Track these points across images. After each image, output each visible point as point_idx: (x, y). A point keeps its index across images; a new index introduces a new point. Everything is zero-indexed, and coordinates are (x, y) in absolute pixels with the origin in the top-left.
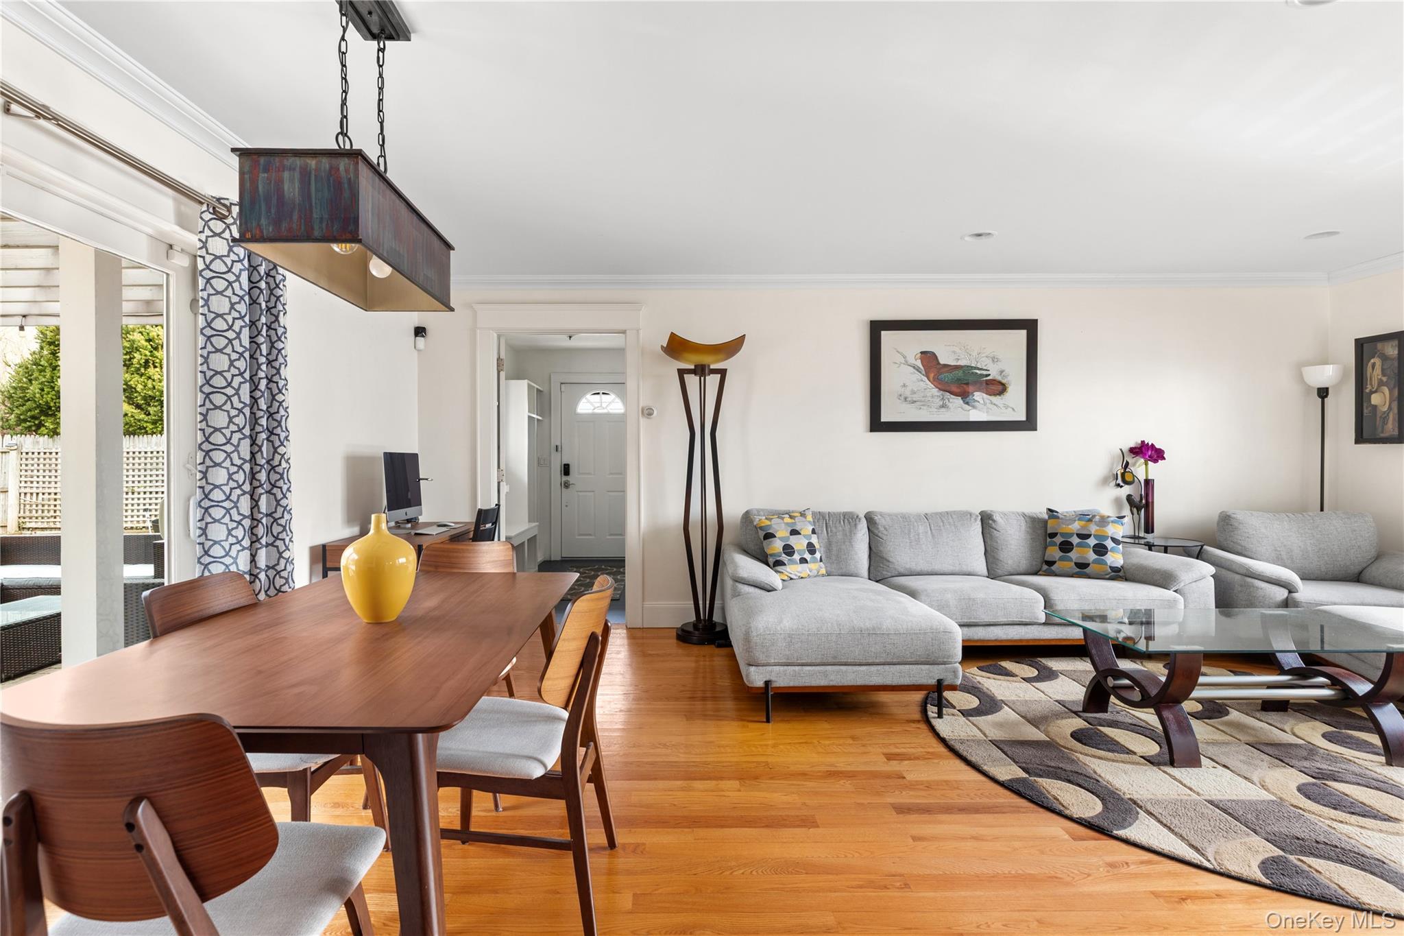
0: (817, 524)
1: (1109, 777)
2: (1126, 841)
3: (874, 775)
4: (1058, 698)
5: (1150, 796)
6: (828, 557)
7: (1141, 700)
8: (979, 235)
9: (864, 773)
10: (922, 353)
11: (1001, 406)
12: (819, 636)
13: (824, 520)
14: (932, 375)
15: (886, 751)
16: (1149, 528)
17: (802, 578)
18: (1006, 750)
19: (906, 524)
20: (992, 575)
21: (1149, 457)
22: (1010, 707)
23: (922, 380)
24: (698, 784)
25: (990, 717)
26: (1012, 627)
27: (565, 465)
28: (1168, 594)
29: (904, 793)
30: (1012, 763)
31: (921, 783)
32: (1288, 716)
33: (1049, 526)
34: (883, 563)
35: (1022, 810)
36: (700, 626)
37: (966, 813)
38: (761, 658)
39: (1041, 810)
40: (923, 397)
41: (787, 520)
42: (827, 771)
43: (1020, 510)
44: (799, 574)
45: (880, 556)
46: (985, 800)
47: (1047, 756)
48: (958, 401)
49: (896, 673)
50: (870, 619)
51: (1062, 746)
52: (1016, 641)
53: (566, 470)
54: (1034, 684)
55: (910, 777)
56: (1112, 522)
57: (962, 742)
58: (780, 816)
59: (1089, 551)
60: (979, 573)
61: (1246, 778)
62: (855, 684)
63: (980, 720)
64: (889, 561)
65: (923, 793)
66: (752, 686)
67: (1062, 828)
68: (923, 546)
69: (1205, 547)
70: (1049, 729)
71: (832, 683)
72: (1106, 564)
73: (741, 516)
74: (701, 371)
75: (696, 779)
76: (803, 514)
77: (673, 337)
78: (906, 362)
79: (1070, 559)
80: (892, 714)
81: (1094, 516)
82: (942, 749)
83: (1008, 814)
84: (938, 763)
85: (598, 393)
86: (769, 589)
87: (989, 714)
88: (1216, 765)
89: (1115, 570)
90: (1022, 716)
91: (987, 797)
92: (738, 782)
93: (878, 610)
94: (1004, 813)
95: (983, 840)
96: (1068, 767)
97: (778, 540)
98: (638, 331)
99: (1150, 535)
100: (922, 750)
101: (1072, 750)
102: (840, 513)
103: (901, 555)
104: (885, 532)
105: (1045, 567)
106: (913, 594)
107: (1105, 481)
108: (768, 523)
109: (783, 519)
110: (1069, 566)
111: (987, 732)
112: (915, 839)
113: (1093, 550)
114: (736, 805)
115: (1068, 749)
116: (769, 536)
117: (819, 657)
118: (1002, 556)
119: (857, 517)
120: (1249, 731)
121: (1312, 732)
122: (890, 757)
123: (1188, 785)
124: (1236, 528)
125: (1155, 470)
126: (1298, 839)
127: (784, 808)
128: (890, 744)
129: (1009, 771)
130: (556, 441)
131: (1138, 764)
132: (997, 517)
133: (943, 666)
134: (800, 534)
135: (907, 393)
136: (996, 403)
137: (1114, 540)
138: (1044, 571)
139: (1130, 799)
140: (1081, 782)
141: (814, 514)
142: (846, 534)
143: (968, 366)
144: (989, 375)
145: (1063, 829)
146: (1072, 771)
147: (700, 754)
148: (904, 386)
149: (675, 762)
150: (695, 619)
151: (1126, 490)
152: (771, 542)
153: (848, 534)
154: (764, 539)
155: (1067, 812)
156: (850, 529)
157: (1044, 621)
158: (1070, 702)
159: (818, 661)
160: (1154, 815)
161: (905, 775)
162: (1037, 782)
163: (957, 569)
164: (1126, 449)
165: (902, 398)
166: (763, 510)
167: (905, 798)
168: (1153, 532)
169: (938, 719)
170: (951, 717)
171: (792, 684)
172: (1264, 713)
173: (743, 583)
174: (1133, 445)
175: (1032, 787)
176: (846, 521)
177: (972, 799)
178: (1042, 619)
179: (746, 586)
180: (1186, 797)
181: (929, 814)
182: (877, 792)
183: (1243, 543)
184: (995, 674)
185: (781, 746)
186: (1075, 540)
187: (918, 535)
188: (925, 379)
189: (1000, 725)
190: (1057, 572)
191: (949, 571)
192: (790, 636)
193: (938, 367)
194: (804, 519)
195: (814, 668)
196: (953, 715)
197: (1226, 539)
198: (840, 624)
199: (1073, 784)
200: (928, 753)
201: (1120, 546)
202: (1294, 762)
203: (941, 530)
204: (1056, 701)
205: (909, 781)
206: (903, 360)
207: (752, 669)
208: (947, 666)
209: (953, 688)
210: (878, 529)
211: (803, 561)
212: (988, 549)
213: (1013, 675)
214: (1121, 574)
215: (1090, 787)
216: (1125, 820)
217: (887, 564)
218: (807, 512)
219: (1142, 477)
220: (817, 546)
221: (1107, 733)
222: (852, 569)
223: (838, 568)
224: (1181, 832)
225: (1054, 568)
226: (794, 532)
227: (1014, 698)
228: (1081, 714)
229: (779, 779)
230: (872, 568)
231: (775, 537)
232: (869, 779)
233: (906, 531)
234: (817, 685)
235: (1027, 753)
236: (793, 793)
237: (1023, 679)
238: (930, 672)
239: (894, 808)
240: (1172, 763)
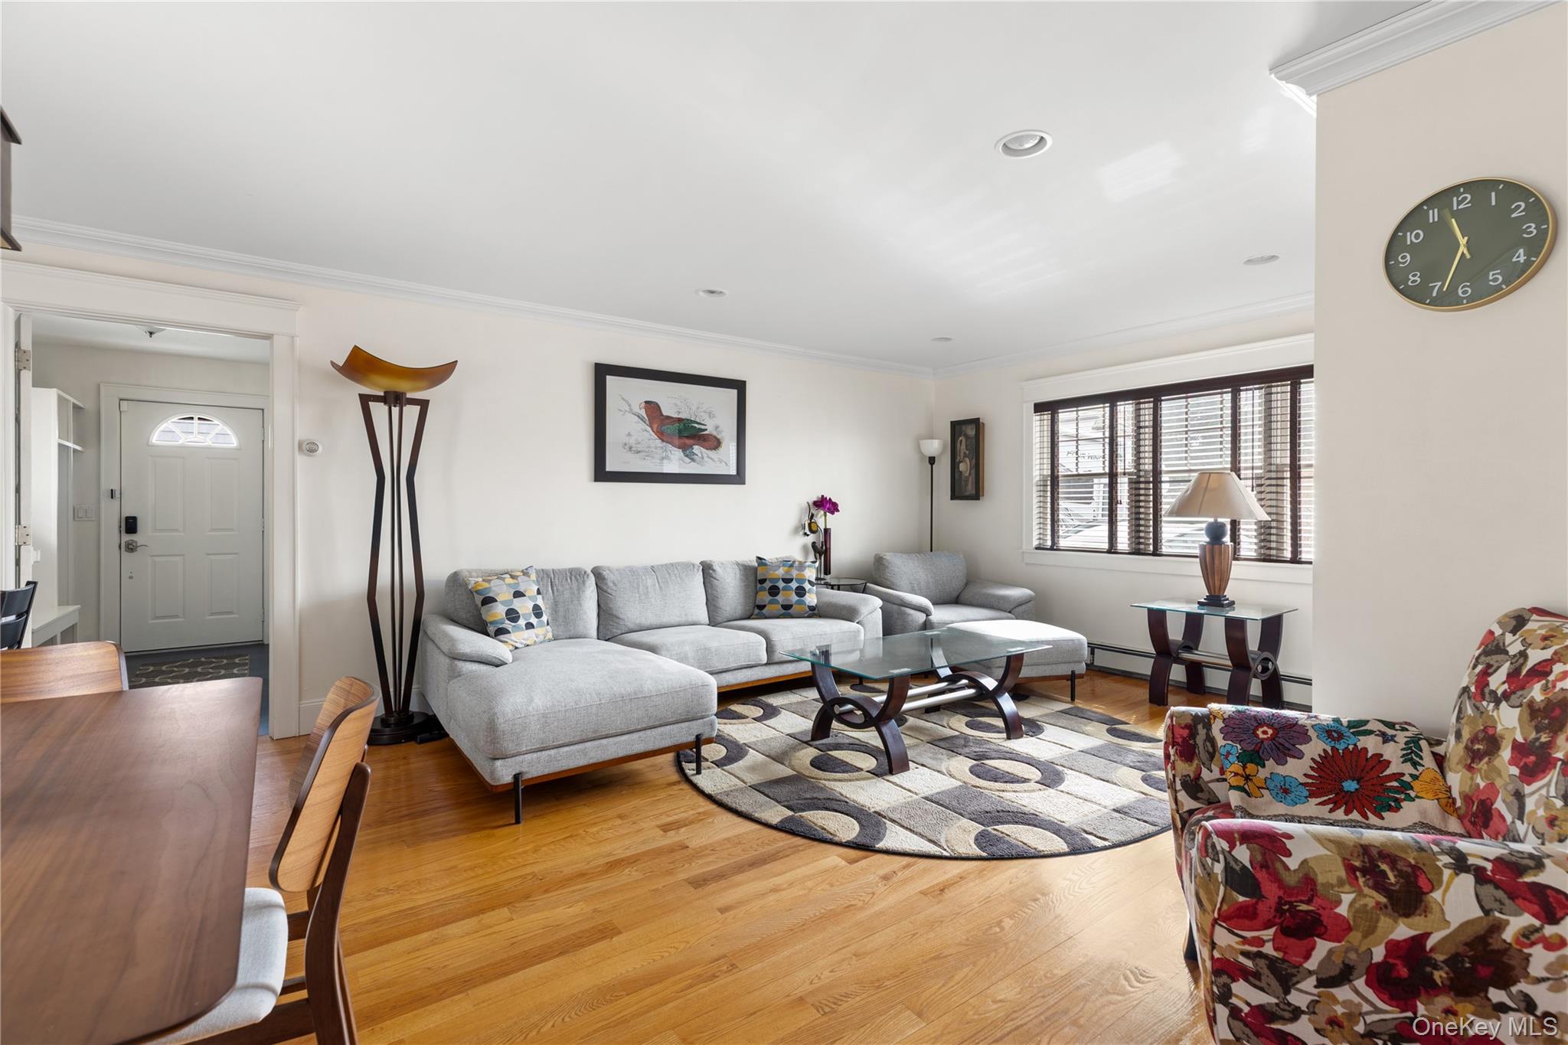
0: (541, 583)
1: (853, 797)
2: (887, 852)
3: (658, 852)
4: (788, 732)
5: (888, 806)
6: (555, 620)
7: (865, 721)
8: (712, 292)
9: (645, 853)
10: (646, 402)
11: (716, 460)
12: (577, 710)
13: (549, 579)
14: (655, 426)
15: (659, 823)
16: (827, 571)
17: (528, 645)
18: (766, 792)
19: (635, 577)
20: (713, 622)
21: (828, 509)
22: (754, 749)
23: (646, 431)
24: (452, 929)
25: (741, 763)
26: (740, 671)
27: (127, 519)
28: (854, 625)
29: (693, 864)
30: (777, 804)
31: (705, 848)
32: (942, 714)
33: (758, 573)
34: (613, 621)
35: (800, 848)
36: (392, 720)
37: (757, 867)
38: (510, 748)
39: (815, 843)
40: (648, 447)
41: (509, 580)
42: (607, 863)
43: (734, 559)
44: (525, 642)
45: (609, 614)
46: (768, 849)
47: (801, 789)
48: (678, 453)
49: (657, 737)
50: (629, 683)
51: (808, 777)
52: (744, 683)
53: (130, 525)
54: (765, 722)
55: (694, 844)
56: (808, 566)
57: (727, 794)
58: (572, 934)
59: (792, 594)
60: (702, 622)
61: (939, 772)
62: (617, 757)
63: (733, 767)
64: (619, 618)
65: (711, 858)
66: (498, 784)
67: (837, 855)
68: (652, 600)
69: (868, 584)
70: (793, 763)
71: (592, 761)
72: (805, 604)
73: (445, 579)
74: (394, 399)
75: (447, 924)
76: (525, 573)
77: (356, 351)
78: (631, 409)
79: (777, 602)
80: (648, 782)
81: (794, 562)
82: (713, 807)
83: (792, 856)
84: (713, 822)
85: (192, 418)
86: (498, 664)
87: (739, 760)
88: (918, 766)
89: (812, 608)
90: (767, 756)
91: (768, 845)
92: (506, 909)
93: (634, 672)
94: (787, 856)
95: (780, 890)
96: (821, 796)
97: (500, 605)
98: (293, 337)
99: (829, 576)
100: (691, 812)
101: (817, 779)
102: (566, 570)
103: (631, 611)
104: (614, 588)
105: (757, 611)
106: (653, 649)
107: (796, 531)
108: (486, 585)
109: (503, 579)
110: (777, 608)
111: (745, 778)
112: (723, 910)
113: (796, 593)
114: (514, 940)
115: (813, 778)
116: (489, 601)
117: (579, 733)
118: (721, 604)
119: (585, 573)
120: (926, 731)
121: (958, 724)
122: (666, 828)
123: (907, 788)
124: (887, 567)
125: (832, 521)
126: (987, 812)
127: (573, 924)
128: (661, 814)
129: (776, 814)
130: (109, 482)
131: (868, 778)
132: (716, 567)
133: (701, 720)
134: (524, 596)
135: (632, 441)
136: (713, 457)
137: (810, 582)
138: (757, 615)
139: (875, 812)
140: (836, 807)
141: (537, 572)
142: (574, 593)
143: (688, 420)
144: (706, 430)
145: (839, 856)
146: (824, 799)
147: (443, 888)
148: (629, 435)
149: (411, 909)
150: (384, 712)
151: (812, 538)
152: (492, 607)
153: (576, 592)
154: (482, 605)
155: (836, 839)
156: (578, 586)
157: (765, 662)
158: (798, 733)
159: (577, 739)
160: (896, 821)
161: (688, 845)
162: (803, 817)
163: (683, 620)
164: (811, 503)
165: (627, 447)
166: (476, 571)
167: (697, 869)
168: (830, 573)
169: (698, 776)
170: (708, 770)
171: (547, 771)
172: (928, 715)
173: (465, 660)
174: (815, 499)
175: (800, 822)
176: (573, 578)
177: (756, 850)
178: (764, 659)
179: (468, 664)
180: (910, 799)
181: (726, 879)
182: (667, 871)
183: (891, 579)
184: (732, 719)
185: (544, 849)
186: (781, 585)
187: (647, 588)
188: (649, 429)
189: (753, 769)
190: (767, 615)
191: (677, 623)
192: (545, 716)
193: (662, 418)
194: (527, 578)
195: (571, 747)
196: (709, 768)
197: (880, 577)
198: (599, 694)
199: (830, 810)
200: (700, 813)
201: (815, 588)
202: (960, 751)
203: (668, 582)
204: (787, 735)
205: (693, 849)
206: (628, 409)
207: (499, 763)
208: (704, 720)
209: (710, 741)
210: (607, 584)
211: (530, 626)
212: (709, 598)
213: (745, 717)
214: (816, 612)
215: (844, 810)
216: (879, 833)
217: (618, 621)
218: (530, 571)
219: (822, 527)
220: (543, 608)
221: (836, 756)
222: (581, 630)
223: (566, 631)
224: (919, 830)
225: (764, 611)
226: (518, 594)
227: (754, 739)
228: (811, 743)
229: (557, 889)
230: (601, 627)
231: (496, 601)
232: (654, 859)
233: (635, 586)
234: (575, 766)
235: (783, 791)
236: (578, 901)
237: (754, 719)
238: (690, 729)
239: (689, 883)
240: (891, 772)
